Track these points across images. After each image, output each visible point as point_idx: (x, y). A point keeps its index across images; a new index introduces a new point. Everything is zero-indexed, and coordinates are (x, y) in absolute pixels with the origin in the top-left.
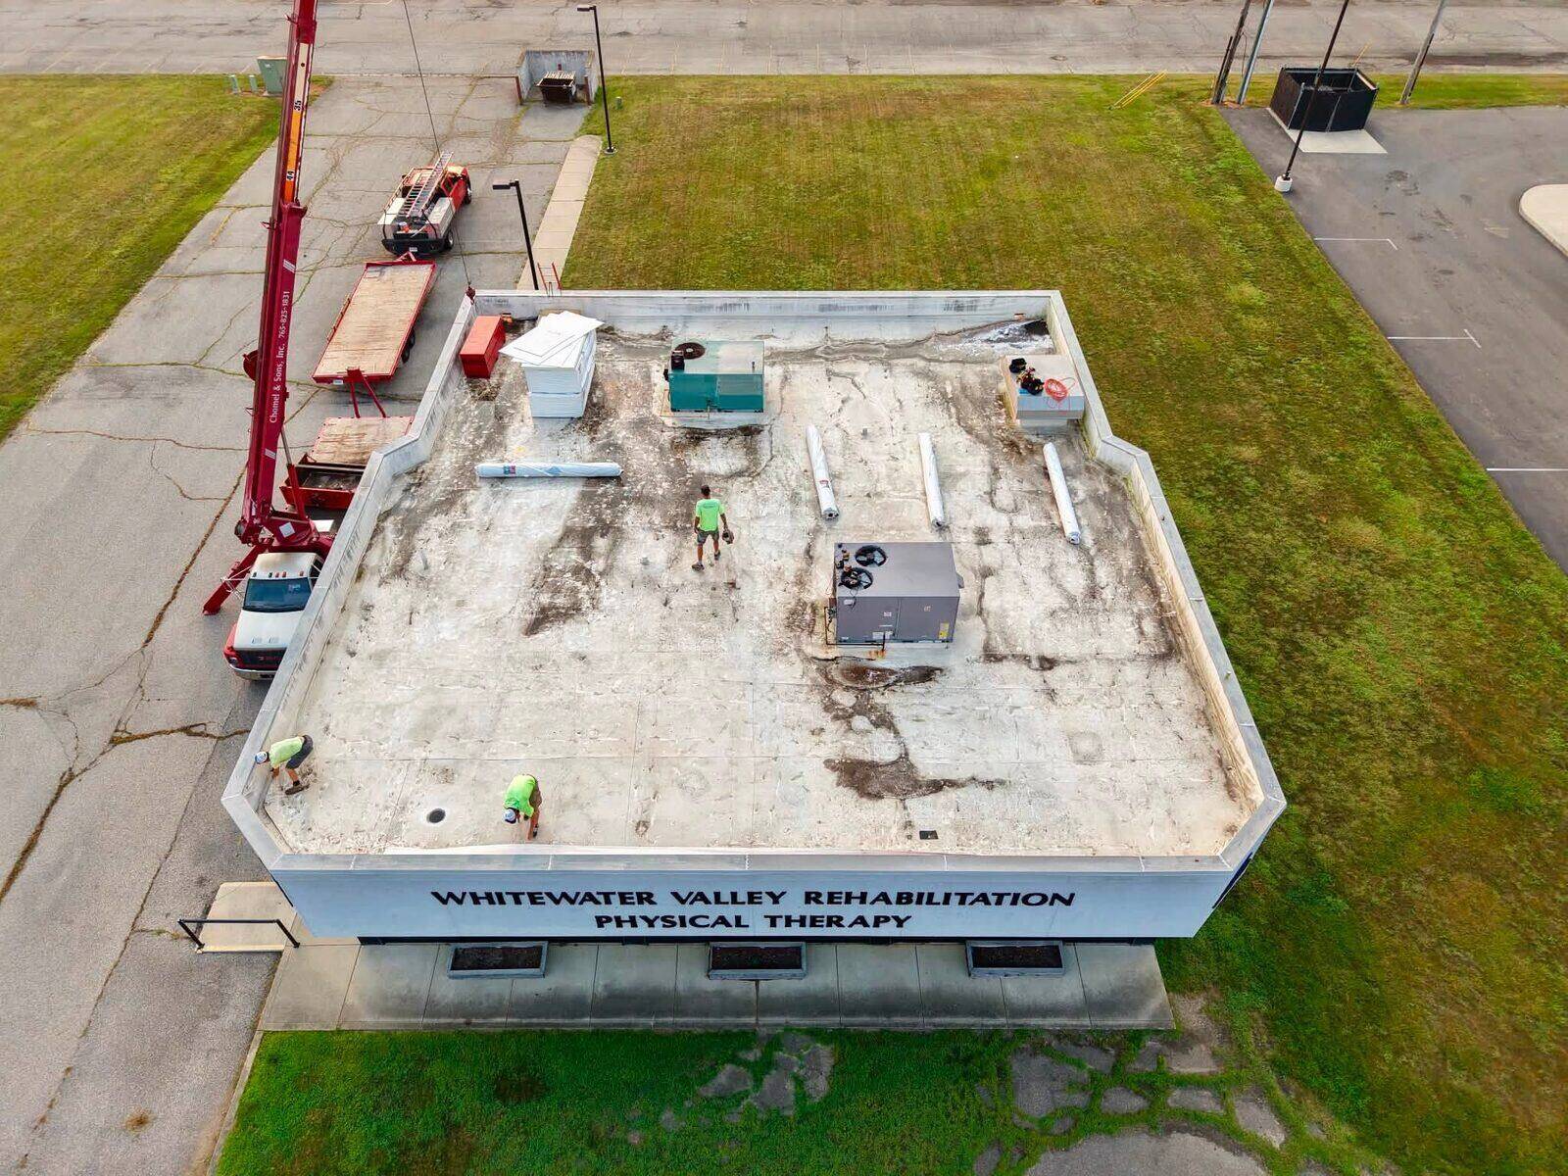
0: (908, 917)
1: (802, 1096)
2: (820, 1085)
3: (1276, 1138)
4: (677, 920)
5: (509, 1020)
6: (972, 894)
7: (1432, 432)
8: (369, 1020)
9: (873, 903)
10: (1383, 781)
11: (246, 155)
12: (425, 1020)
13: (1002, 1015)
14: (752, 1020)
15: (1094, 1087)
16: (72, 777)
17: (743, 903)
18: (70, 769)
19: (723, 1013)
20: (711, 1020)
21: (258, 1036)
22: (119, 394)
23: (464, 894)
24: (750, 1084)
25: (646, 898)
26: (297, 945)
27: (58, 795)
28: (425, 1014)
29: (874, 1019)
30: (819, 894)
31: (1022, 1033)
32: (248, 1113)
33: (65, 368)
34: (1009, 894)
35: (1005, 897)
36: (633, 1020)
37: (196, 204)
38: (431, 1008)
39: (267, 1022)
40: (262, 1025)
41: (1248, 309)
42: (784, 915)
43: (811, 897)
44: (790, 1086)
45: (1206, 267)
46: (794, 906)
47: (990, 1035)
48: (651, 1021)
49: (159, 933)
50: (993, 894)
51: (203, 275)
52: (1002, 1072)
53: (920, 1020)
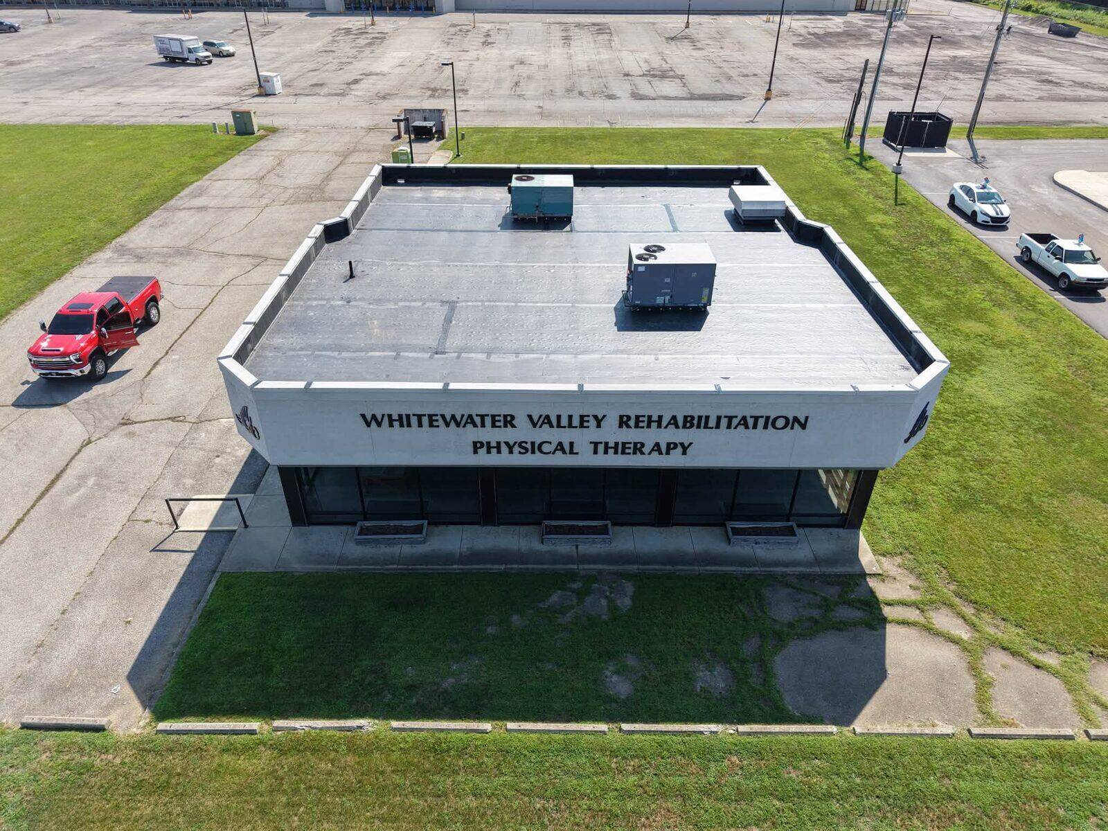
0: (691, 444)
1: (613, 608)
2: (625, 602)
3: (964, 634)
4: (529, 446)
5: (399, 567)
6: (736, 417)
7: (1014, 280)
8: (297, 567)
9: (666, 427)
10: (1011, 446)
11: (220, 159)
12: (338, 567)
13: (755, 566)
14: (575, 567)
15: (826, 606)
16: (89, 442)
17: (576, 427)
18: (89, 438)
19: (554, 562)
20: (545, 567)
21: (217, 575)
22: (133, 261)
23: (383, 415)
24: (575, 602)
25: (509, 421)
26: (246, 526)
27: (80, 451)
28: (338, 563)
29: (663, 567)
30: (629, 418)
31: (772, 576)
32: (208, 616)
33: (99, 249)
34: (762, 417)
35: (760, 420)
36: (489, 566)
37: (188, 178)
38: (341, 560)
39: (225, 567)
40: (220, 568)
41: (883, 226)
42: (603, 441)
43: (623, 422)
44: (604, 602)
45: (852, 206)
46: (611, 433)
47: (749, 576)
48: (503, 567)
49: (147, 521)
50: (751, 417)
51: (191, 208)
52: (759, 596)
53: (696, 568)
